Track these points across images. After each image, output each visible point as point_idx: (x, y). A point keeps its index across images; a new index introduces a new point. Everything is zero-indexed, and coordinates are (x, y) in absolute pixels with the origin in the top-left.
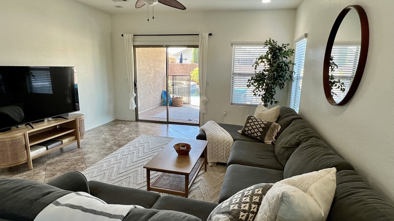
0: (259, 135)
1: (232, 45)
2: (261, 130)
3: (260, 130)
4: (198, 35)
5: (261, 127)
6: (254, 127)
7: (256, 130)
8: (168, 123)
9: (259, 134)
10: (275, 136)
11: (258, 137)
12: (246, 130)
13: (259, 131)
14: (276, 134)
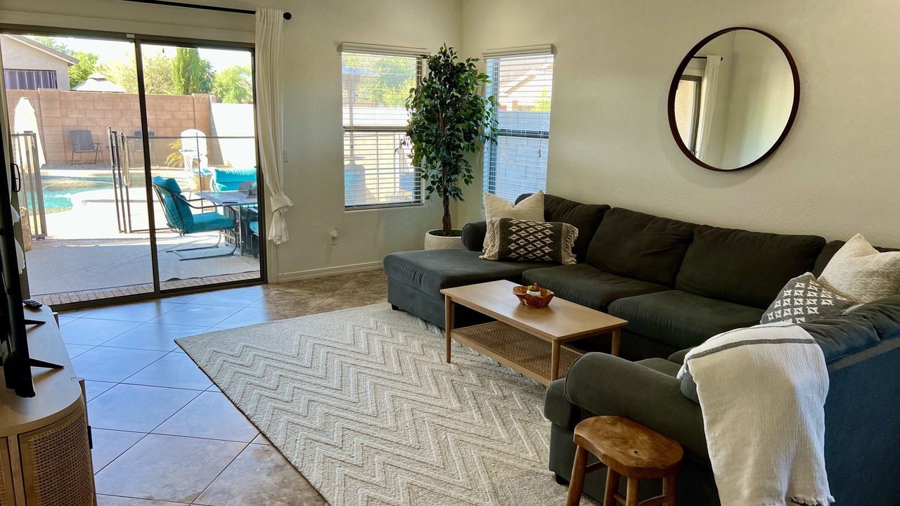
0: (547, 251)
1: (340, 48)
2: (548, 240)
3: (548, 242)
4: (254, 13)
5: (547, 236)
6: (531, 238)
7: (539, 244)
8: (158, 295)
9: (547, 249)
10: (572, 248)
11: (547, 257)
12: (512, 248)
13: (546, 245)
14: (573, 243)
